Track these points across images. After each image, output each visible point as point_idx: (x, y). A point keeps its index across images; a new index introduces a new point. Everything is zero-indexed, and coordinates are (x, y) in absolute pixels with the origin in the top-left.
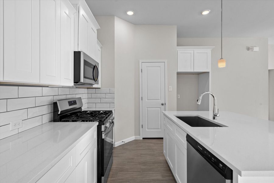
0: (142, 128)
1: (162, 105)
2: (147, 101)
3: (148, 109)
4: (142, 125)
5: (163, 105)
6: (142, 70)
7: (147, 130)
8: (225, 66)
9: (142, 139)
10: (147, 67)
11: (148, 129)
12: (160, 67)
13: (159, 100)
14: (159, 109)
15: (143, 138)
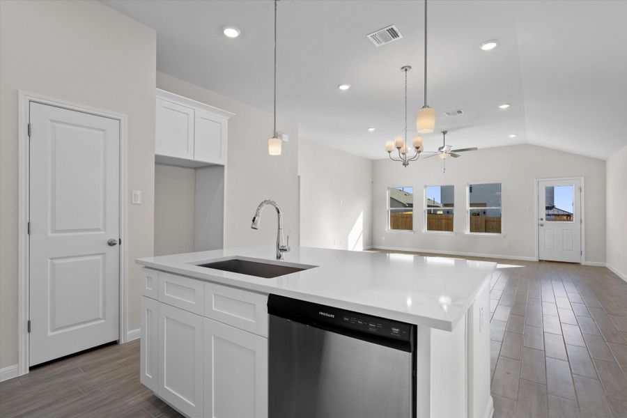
0: (29, 331)
1: (111, 244)
2: (50, 234)
3: (56, 262)
4: (29, 322)
5: (114, 244)
6: (32, 127)
7: (50, 334)
8: (280, 154)
9: (28, 372)
10: (51, 121)
11: (53, 330)
12: (103, 130)
13: (99, 230)
14: (100, 257)
15: (32, 368)
